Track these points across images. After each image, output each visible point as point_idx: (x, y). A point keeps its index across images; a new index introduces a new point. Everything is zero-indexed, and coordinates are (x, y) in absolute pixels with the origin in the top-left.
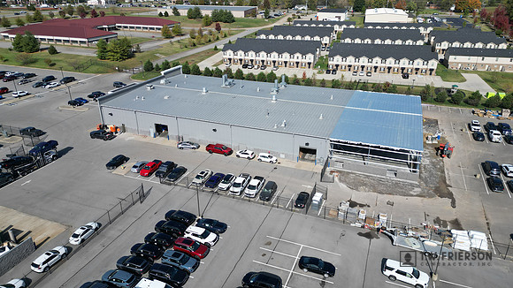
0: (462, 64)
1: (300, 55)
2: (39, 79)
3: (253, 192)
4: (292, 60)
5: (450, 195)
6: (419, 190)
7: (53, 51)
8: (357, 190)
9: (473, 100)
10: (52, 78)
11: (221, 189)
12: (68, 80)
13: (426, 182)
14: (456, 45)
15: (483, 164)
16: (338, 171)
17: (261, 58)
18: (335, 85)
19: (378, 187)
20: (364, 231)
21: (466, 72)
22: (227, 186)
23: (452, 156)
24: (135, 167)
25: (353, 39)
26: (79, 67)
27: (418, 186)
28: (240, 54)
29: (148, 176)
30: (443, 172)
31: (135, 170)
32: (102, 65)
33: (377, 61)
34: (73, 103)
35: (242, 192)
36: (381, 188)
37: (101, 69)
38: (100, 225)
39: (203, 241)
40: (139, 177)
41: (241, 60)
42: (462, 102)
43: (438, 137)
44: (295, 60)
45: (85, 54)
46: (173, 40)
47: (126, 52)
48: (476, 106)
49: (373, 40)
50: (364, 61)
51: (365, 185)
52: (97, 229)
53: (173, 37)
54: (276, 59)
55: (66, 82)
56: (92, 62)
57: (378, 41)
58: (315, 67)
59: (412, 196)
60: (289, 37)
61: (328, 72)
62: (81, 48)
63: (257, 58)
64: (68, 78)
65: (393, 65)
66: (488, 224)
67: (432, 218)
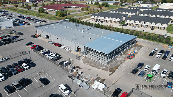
3: (52, 58)
4: (112, 20)
5: (113, 72)
6: (105, 67)
7: (47, 13)
8: (85, 63)
10: (40, 20)
12: (44, 21)
13: (111, 66)
15: (140, 63)
16: (85, 57)
17: (102, 19)
20: (70, 75)
23: (132, 59)
26: (49, 18)
28: (96, 17)
30: (122, 64)
32: (55, 18)
33: (142, 23)
35: (49, 57)
36: (93, 64)
38: (9, 58)
40: (31, 49)
43: (134, 52)
44: (114, 20)
50: (137, 22)
51: (89, 62)
52: (7, 59)
53: (85, 11)
54: (107, 19)
58: (120, 23)
59: (100, 69)
61: (124, 25)
62: (52, 12)
65: (149, 25)
66: (115, 83)
67: (97, 77)
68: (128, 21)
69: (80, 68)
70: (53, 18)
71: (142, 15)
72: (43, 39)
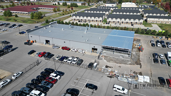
0: (152, 21)
1: (97, 18)
2: (11, 25)
3: (74, 62)
4: (95, 19)
5: (140, 64)
6: (130, 62)
7: (16, 16)
8: (109, 62)
9: (153, 33)
10: (15, 25)
11: (65, 61)
12: (20, 26)
13: (133, 60)
14: (151, 15)
15: (153, 54)
16: (104, 56)
17: (85, 19)
18: (108, 28)
19: (116, 61)
20: (109, 76)
21: (153, 24)
22: (67, 60)
23: (143, 51)
24: (37, 54)
25: (116, 13)
26: (24, 21)
27: (130, 61)
28: (78, 17)
29: (41, 57)
30: (139, 56)
31: (37, 55)
32: (32, 21)
33: (123, 20)
34: (20, 33)
35: (71, 62)
36: (118, 62)
37: (32, 22)
38: (23, 73)
39: (55, 78)
40: (38, 57)
41: (78, 19)
42: (150, 34)
43: (140, 45)
44: (96, 19)
45: (27, 17)
46: (57, 13)
47: (40, 16)
48: (154, 35)
49: (123, 13)
50: (119, 20)
51: (112, 60)
52: (21, 74)
53: (57, 12)
54: (90, 19)
55: (19, 26)
56: (29, 20)
57: (125, 13)
58: (102, 22)
59: (128, 64)
60: (95, 12)
61: (107, 23)
62: (26, 15)
63: (83, 19)
64: (20, 25)
65: (128, 21)
66: (151, 74)
67: (133, 72)
68: (110, 19)
69: (110, 67)
70: (30, 22)
71: (115, 13)
72: (42, 45)
